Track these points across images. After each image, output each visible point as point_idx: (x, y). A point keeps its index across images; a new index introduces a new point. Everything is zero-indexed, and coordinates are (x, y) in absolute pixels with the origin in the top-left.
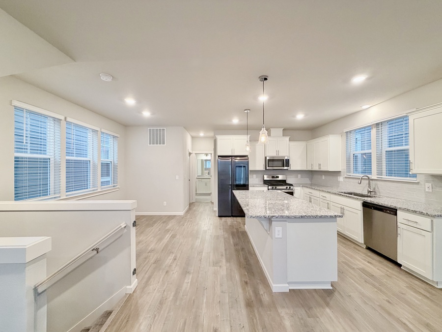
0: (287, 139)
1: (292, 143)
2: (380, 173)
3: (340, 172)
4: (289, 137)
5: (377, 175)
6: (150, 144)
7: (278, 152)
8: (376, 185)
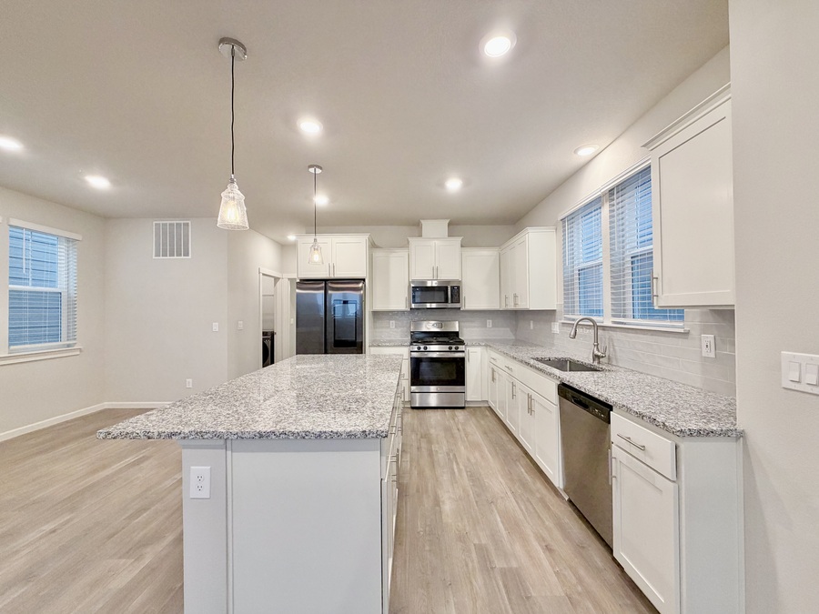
0: (457, 241)
1: (469, 252)
2: (618, 311)
3: (554, 311)
4: (460, 239)
5: (613, 316)
6: (157, 255)
7: (436, 270)
8: (611, 340)
